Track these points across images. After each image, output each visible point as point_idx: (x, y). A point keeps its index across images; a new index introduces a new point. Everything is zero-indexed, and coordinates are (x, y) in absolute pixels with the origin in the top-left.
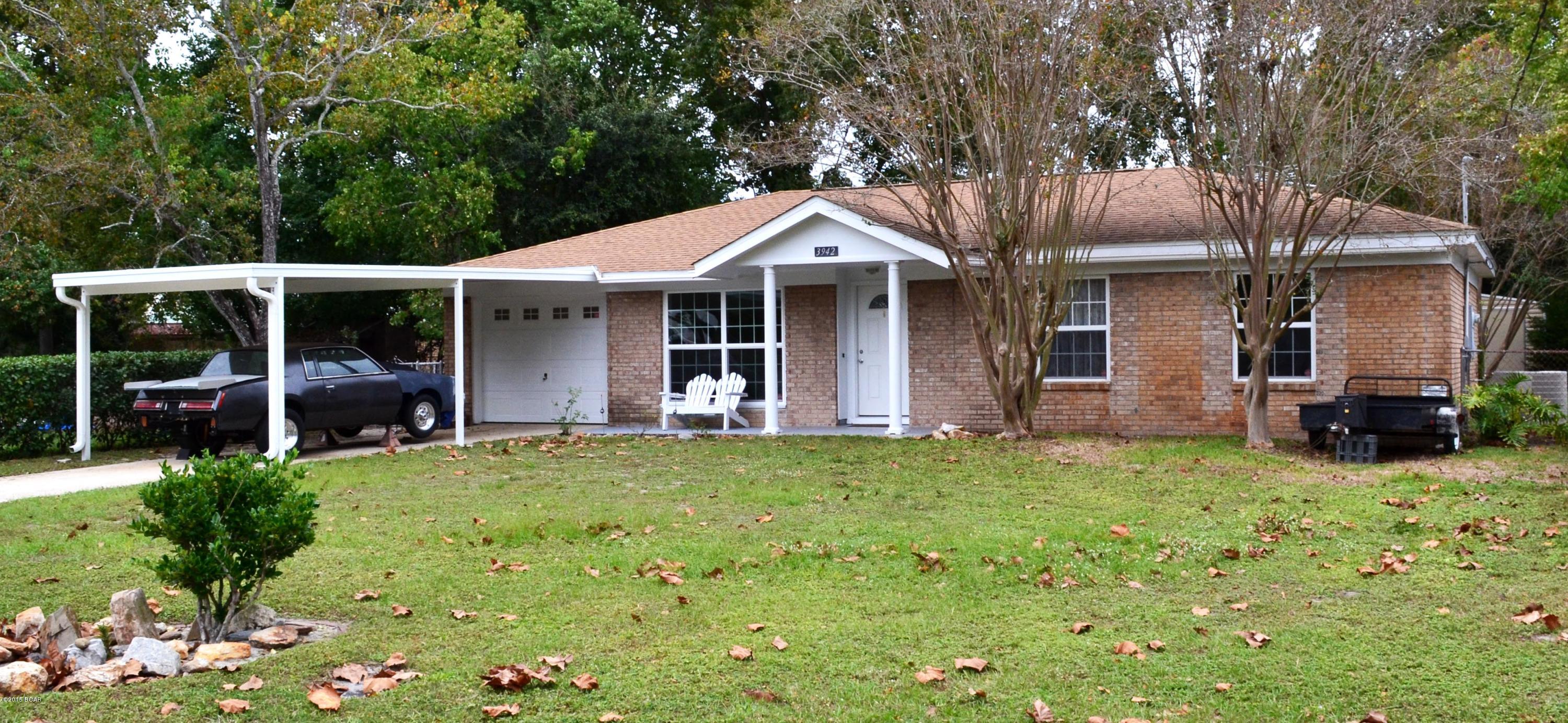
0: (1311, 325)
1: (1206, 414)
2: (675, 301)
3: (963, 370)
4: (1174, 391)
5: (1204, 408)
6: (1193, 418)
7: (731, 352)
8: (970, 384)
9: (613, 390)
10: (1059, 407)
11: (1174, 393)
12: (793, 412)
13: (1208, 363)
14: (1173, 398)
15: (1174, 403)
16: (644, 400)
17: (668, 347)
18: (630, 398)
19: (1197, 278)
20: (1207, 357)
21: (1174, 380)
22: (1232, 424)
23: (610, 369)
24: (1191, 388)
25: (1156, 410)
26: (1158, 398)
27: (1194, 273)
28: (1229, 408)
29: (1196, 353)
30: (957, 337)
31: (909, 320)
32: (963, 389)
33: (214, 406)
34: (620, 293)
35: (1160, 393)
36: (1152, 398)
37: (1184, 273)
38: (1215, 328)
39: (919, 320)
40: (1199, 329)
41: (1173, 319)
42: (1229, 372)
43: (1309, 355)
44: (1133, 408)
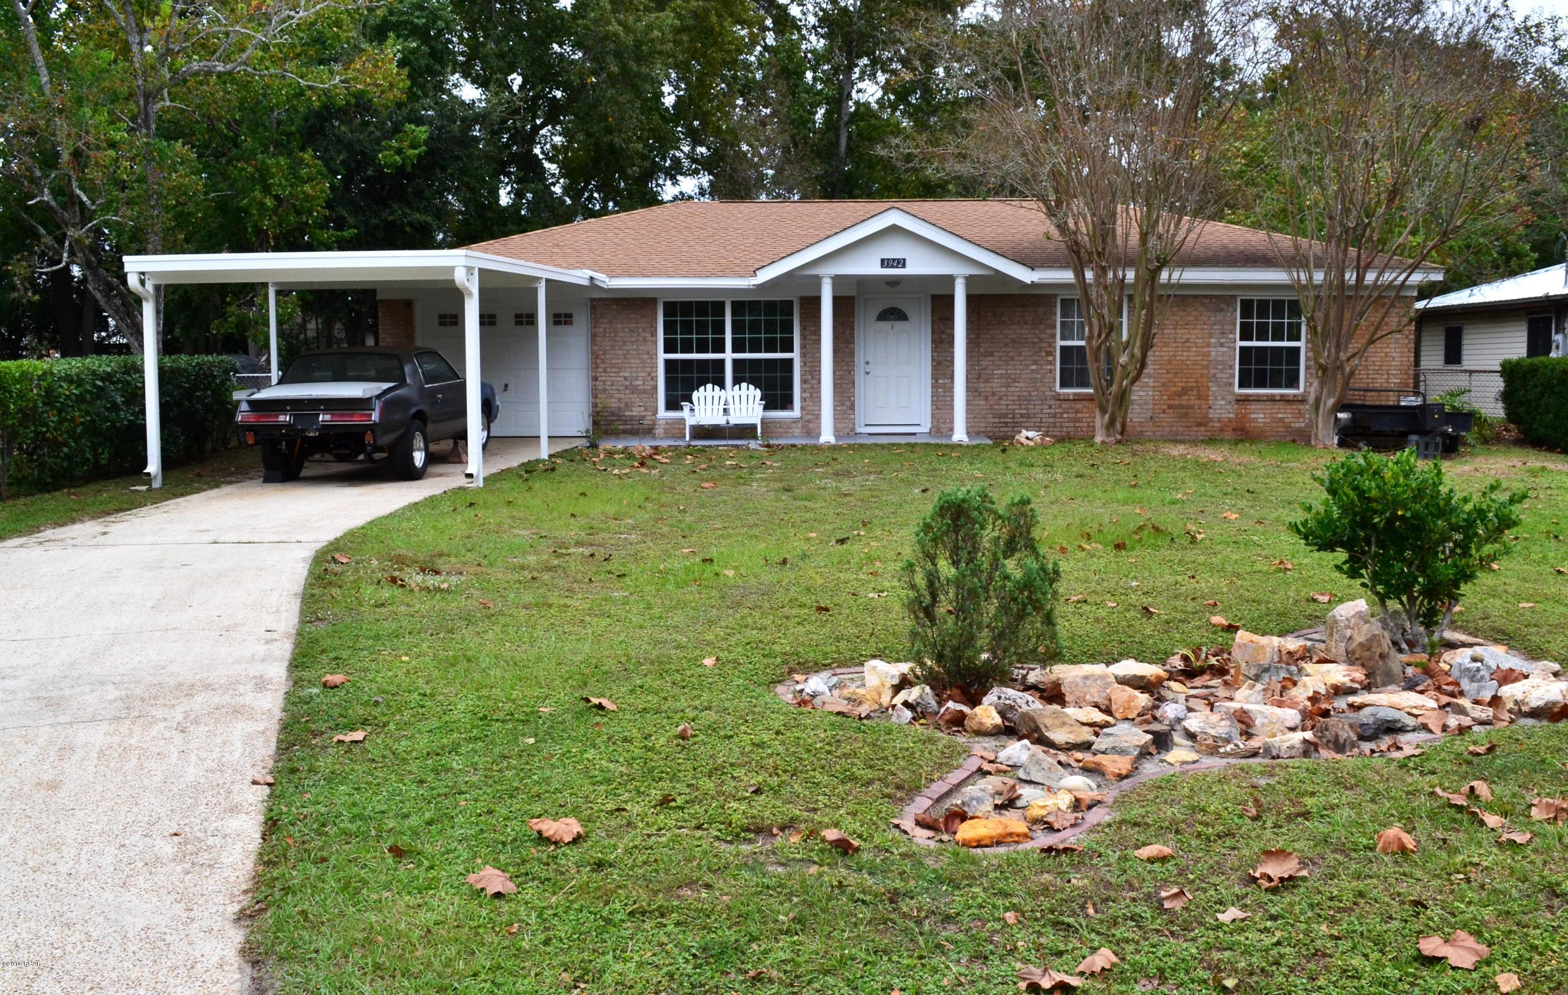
0: (1301, 344)
1: (1212, 420)
2: (670, 308)
3: (987, 381)
4: (1184, 400)
5: (1211, 416)
6: (1200, 424)
7: (736, 362)
8: (994, 394)
9: (598, 401)
10: (1079, 415)
11: (1185, 403)
12: (809, 421)
13: (1214, 376)
14: (1183, 407)
15: (1184, 411)
16: (635, 412)
17: (662, 356)
18: (619, 409)
19: (1206, 301)
20: (1213, 371)
21: (1185, 391)
22: (1234, 430)
23: (595, 379)
24: (1199, 397)
25: (1167, 418)
26: (1170, 407)
27: (1205, 296)
28: (1231, 416)
29: (1206, 367)
30: (982, 350)
31: (933, 333)
32: (986, 399)
33: (375, 416)
34: (607, 299)
35: (1171, 402)
36: (1165, 407)
37: (1196, 296)
38: (1222, 345)
39: (943, 333)
40: (1208, 346)
41: (1185, 336)
42: (1231, 384)
43: (1298, 371)
44: (1148, 416)
